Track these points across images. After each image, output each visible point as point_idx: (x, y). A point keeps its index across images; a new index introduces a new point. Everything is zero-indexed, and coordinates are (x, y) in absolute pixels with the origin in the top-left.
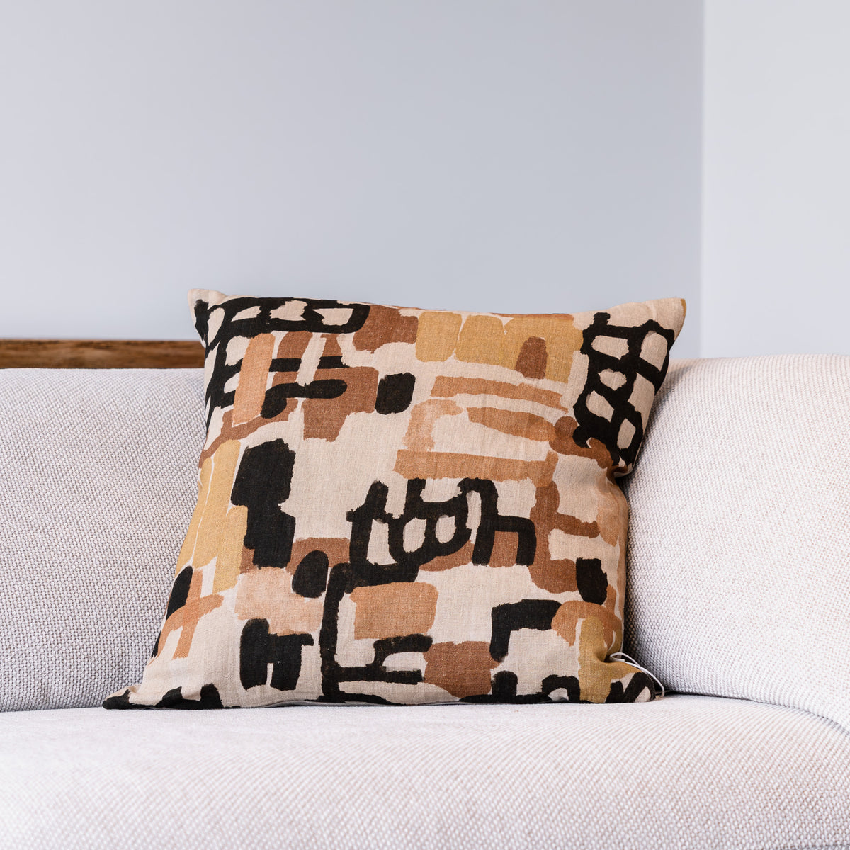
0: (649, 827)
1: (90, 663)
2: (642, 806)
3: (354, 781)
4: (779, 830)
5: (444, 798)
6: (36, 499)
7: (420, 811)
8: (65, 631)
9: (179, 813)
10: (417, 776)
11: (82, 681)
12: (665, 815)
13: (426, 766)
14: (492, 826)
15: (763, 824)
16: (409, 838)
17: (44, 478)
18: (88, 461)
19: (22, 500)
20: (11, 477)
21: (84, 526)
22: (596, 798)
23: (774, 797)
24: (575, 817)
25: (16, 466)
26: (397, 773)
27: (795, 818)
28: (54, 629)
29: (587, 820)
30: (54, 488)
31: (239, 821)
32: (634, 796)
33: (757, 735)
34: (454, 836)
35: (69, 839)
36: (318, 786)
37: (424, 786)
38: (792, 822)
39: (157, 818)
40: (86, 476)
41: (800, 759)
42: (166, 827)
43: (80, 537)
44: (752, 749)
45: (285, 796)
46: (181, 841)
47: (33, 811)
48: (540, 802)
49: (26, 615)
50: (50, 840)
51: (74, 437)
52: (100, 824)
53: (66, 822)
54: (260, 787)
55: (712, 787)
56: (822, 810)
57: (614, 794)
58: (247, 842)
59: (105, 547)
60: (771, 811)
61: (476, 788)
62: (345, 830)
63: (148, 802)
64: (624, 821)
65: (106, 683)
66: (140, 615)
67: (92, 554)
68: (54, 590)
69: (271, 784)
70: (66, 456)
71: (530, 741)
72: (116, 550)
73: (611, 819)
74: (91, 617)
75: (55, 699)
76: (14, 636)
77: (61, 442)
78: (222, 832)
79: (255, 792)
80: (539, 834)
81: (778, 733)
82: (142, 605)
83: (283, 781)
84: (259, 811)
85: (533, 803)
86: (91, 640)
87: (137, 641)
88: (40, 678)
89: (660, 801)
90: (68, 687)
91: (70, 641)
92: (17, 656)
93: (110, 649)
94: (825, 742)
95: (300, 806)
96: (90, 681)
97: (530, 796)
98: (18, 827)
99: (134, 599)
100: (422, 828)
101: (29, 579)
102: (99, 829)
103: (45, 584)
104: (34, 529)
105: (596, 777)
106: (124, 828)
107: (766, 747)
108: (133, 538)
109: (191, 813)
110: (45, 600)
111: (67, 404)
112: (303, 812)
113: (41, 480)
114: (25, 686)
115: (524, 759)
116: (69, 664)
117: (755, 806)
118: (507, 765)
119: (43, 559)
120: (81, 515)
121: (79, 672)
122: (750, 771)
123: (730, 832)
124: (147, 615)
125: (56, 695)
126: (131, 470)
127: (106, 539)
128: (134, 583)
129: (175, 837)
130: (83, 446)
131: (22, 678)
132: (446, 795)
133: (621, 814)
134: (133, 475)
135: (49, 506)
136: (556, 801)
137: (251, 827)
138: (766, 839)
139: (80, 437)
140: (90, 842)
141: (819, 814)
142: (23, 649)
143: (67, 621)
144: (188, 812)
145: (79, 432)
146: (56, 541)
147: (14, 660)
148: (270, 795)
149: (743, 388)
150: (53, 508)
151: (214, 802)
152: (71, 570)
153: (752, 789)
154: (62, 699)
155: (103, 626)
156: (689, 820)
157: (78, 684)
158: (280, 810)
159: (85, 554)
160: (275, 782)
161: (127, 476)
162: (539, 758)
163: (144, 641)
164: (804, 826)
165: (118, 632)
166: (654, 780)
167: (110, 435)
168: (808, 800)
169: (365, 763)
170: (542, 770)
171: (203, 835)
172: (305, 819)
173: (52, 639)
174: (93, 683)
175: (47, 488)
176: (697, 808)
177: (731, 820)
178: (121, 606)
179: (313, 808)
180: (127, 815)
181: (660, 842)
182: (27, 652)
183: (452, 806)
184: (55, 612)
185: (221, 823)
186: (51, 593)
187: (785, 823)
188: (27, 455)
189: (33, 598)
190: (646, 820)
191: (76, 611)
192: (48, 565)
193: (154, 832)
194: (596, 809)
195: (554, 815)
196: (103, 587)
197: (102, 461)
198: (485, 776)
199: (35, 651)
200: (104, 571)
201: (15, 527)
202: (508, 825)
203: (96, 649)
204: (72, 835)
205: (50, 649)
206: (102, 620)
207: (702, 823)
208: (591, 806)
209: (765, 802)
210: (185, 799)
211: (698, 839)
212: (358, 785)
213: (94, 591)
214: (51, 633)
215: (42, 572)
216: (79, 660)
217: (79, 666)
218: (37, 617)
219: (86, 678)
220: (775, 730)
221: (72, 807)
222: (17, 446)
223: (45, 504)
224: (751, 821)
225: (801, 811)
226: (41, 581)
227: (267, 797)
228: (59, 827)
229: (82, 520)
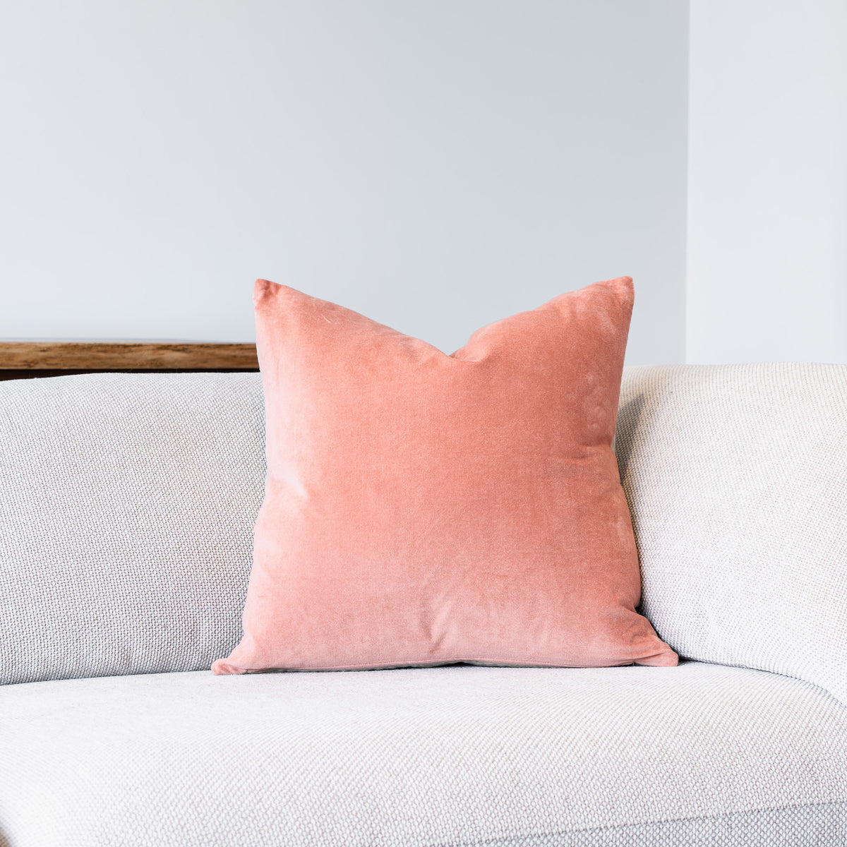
0: (670, 791)
1: (166, 631)
2: (663, 772)
3: (411, 754)
4: (782, 791)
5: (491, 769)
6: (119, 488)
7: (470, 781)
8: (145, 604)
9: (258, 789)
10: (466, 749)
11: (160, 647)
12: (683, 779)
13: (473, 739)
14: (534, 793)
15: (768, 786)
16: (461, 806)
17: (126, 470)
18: (164, 455)
19: (107, 489)
20: (98, 469)
21: (161, 512)
22: (623, 766)
23: (777, 761)
24: (605, 783)
25: (101, 459)
26: (448, 746)
27: (795, 780)
28: (135, 603)
29: (616, 785)
30: (135, 478)
31: (311, 794)
32: (656, 763)
33: (758, 704)
34: (501, 804)
35: (160, 814)
36: (379, 759)
37: (473, 758)
38: (793, 783)
39: (239, 793)
40: (162, 468)
41: (797, 726)
42: (247, 802)
43: (158, 521)
44: (756, 717)
45: (350, 770)
46: (261, 814)
47: (127, 788)
48: (575, 770)
49: (111, 590)
50: (144, 815)
51: (151, 434)
52: (188, 800)
53: (157, 799)
54: (328, 762)
55: (723, 753)
56: (818, 772)
57: (638, 761)
58: (318, 813)
59: (179, 531)
60: (775, 774)
61: (518, 758)
62: (405, 801)
63: (230, 778)
64: (648, 786)
65: (180, 648)
66: (210, 590)
67: (168, 536)
68: (136, 568)
69: (338, 759)
70: (144, 451)
71: (563, 713)
72: (189, 533)
73: (637, 784)
74: (168, 591)
75: (136, 664)
76: (101, 609)
77: (140, 438)
78: (297, 805)
79: (325, 767)
80: (575, 800)
81: (777, 702)
82: (212, 581)
83: (349, 756)
84: (329, 785)
85: (568, 771)
86: (168, 612)
87: (207, 613)
88: (123, 645)
89: (678, 766)
90: (147, 653)
91: (149, 613)
92: (103, 627)
93: (183, 619)
94: (818, 709)
95: (364, 779)
96: (166, 647)
97: (565, 765)
98: (114, 804)
99: (205, 575)
100: (473, 797)
101: (114, 558)
102: (187, 805)
103: (128, 563)
104: (118, 514)
105: (622, 746)
106: (209, 804)
107: (768, 715)
108: (204, 522)
109: (268, 788)
110: (128, 577)
111: (145, 404)
112: (367, 785)
113: (123, 472)
114: (111, 653)
115: (558, 730)
116: (148, 633)
117: (760, 770)
118: (544, 736)
119: (125, 541)
120: (158, 502)
121: (157, 640)
122: (755, 737)
123: (740, 793)
124: (216, 589)
125: (137, 660)
126: (202, 463)
127: (180, 523)
128: (205, 562)
129: (255, 811)
130: (160, 442)
131: (107, 645)
132: (493, 766)
133: (646, 780)
134: (203, 467)
135: (130, 494)
136: (589, 769)
137: (321, 800)
138: (771, 799)
139: (157, 434)
140: (180, 816)
141: (816, 775)
142: (109, 620)
143: (147, 596)
144: (265, 787)
145: (155, 429)
146: (137, 525)
147: (100, 630)
148: (337, 769)
149: (736, 392)
150: (134, 496)
151: (289, 776)
152: (150, 550)
153: (758, 754)
154: (142, 664)
155: (178, 600)
156: (705, 783)
157: (156, 650)
158: (346, 784)
159: (162, 536)
160: (341, 756)
161: (198, 468)
162: (572, 729)
163: (213, 613)
164: (803, 786)
165: (191, 605)
166: (672, 747)
167: (182, 432)
168: (806, 763)
169: (419, 737)
170: (575, 741)
171: (279, 808)
172: (369, 791)
173: (134, 611)
174: (169, 649)
175: (129, 479)
176: (711, 772)
177: (741, 783)
178: (194, 582)
179: (376, 781)
180: (212, 791)
181: (679, 804)
182: (112, 622)
183: (498, 777)
184: (136, 588)
185: (295, 796)
186: (133, 571)
187: (787, 784)
188: (111, 450)
189: (118, 575)
190: (667, 784)
191: (155, 587)
192: (130, 546)
193: (236, 807)
194: (623, 775)
195: (587, 782)
196: (178, 565)
197: (175, 455)
198: (525, 747)
199: (119, 622)
200: (179, 552)
201: (102, 513)
202: (548, 792)
203: (172, 620)
204: (163, 810)
205: (131, 620)
206: (177, 594)
207: (715, 786)
208: (619, 772)
209: (769, 766)
210: (262, 775)
211: (712, 800)
212: (414, 758)
213: (170, 568)
214: (133, 606)
215: (125, 552)
216: (157, 629)
217: (157, 635)
218: (121, 592)
219: (163, 645)
220: (774, 699)
221: (162, 784)
222: (102, 441)
223: (127, 492)
224: (758, 784)
225: (800, 773)
226: (124, 560)
227: (335, 771)
228: (152, 803)
229: (159, 507)
